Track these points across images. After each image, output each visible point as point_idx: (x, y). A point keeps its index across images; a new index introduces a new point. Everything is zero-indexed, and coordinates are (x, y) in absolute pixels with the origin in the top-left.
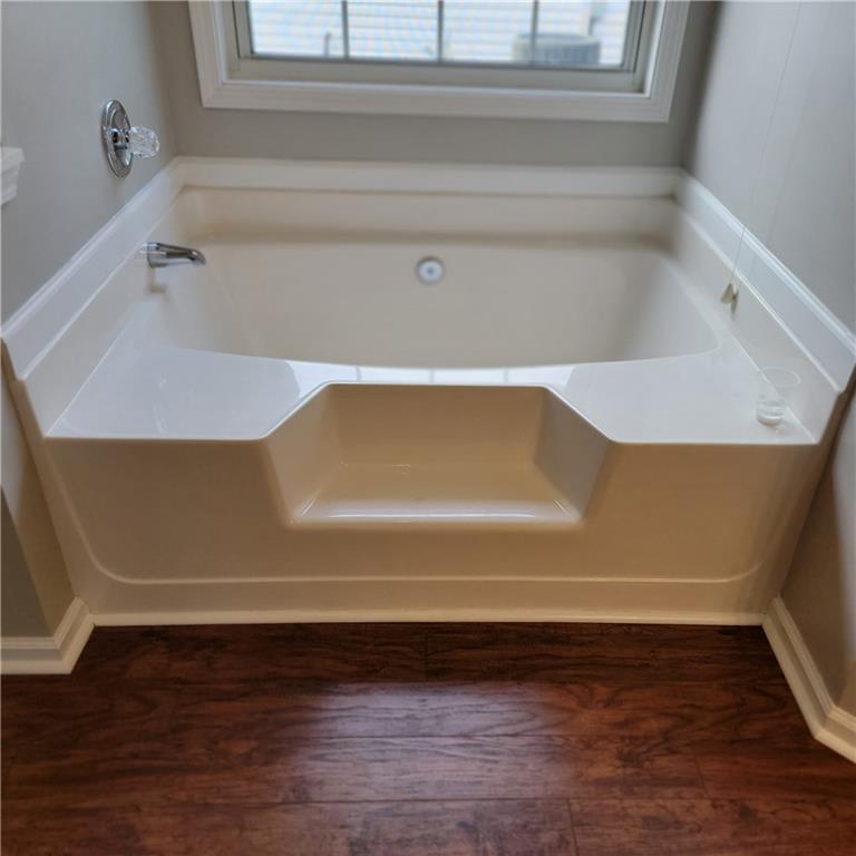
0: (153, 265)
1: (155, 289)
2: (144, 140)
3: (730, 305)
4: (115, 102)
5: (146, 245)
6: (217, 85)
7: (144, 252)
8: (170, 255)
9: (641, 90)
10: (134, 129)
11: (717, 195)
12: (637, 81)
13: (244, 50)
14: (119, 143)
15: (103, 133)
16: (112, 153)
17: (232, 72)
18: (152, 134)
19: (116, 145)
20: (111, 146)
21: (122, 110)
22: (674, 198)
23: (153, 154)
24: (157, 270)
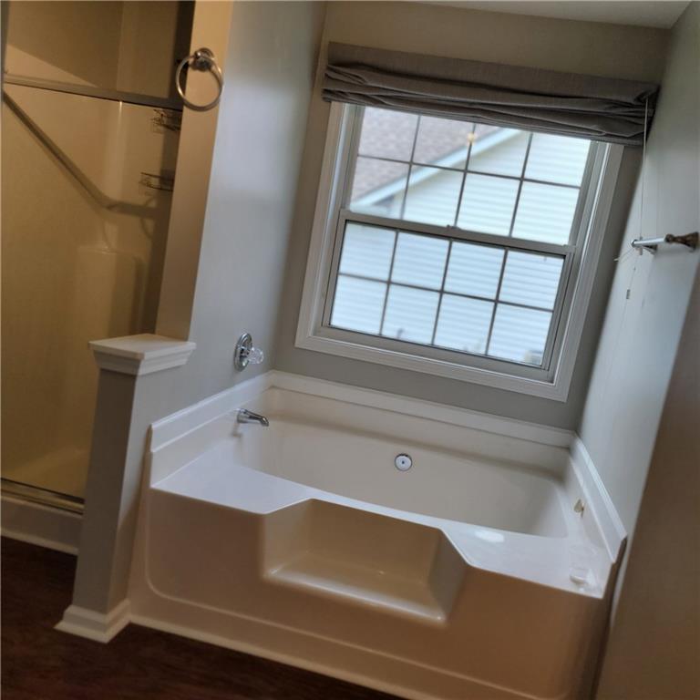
0: (239, 421)
1: (235, 435)
2: (257, 355)
3: (580, 514)
4: (248, 335)
5: (238, 410)
6: (306, 336)
7: (237, 413)
8: (251, 417)
9: (552, 382)
10: (253, 349)
11: (589, 451)
12: (550, 376)
13: (326, 322)
14: (243, 354)
15: (237, 348)
16: (238, 358)
17: (316, 332)
18: (261, 353)
19: (242, 355)
20: (238, 355)
21: (251, 339)
22: (569, 449)
23: (258, 362)
24: (241, 425)
